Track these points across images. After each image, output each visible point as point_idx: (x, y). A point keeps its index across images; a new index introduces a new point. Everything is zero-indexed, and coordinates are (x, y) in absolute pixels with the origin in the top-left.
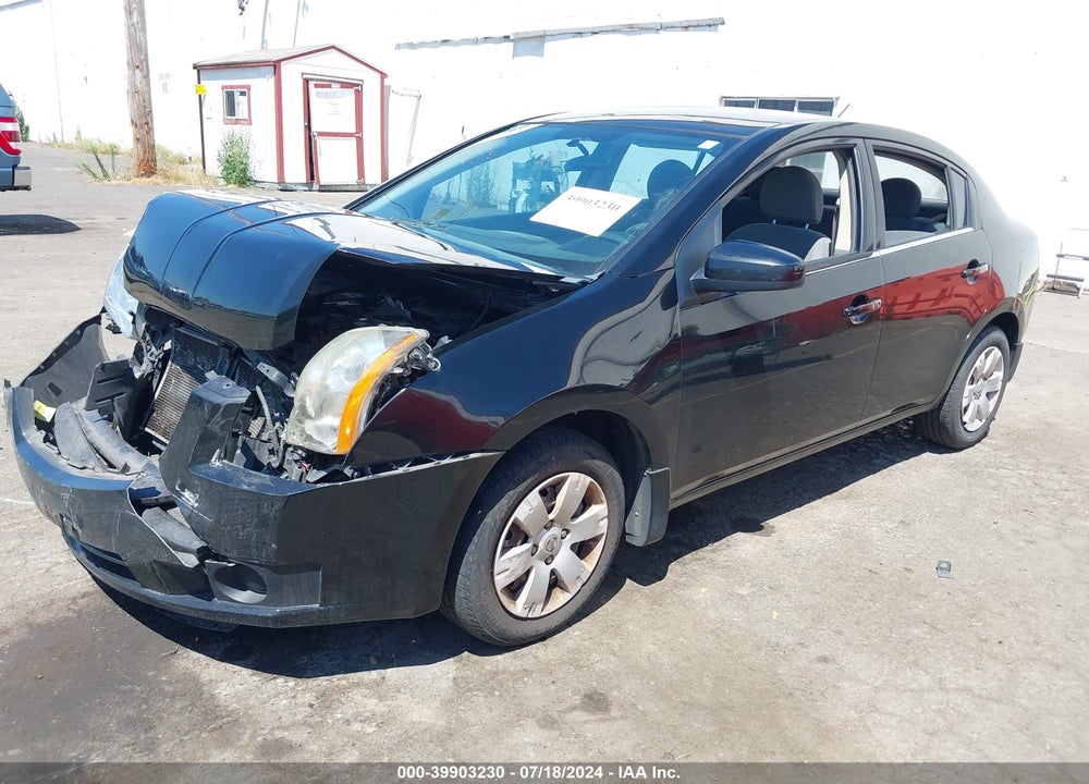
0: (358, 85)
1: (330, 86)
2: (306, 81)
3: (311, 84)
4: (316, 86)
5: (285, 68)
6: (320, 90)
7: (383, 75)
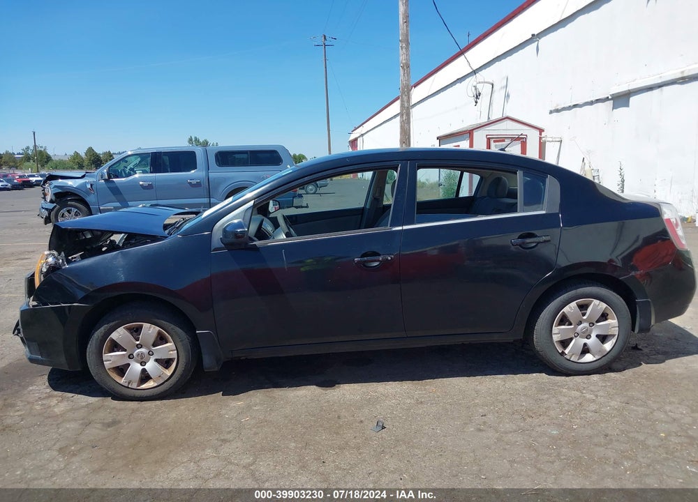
0: (523, 138)
1: (504, 141)
2: (489, 139)
3: (492, 141)
4: (495, 141)
5: (476, 134)
6: (497, 143)
7: (541, 131)
